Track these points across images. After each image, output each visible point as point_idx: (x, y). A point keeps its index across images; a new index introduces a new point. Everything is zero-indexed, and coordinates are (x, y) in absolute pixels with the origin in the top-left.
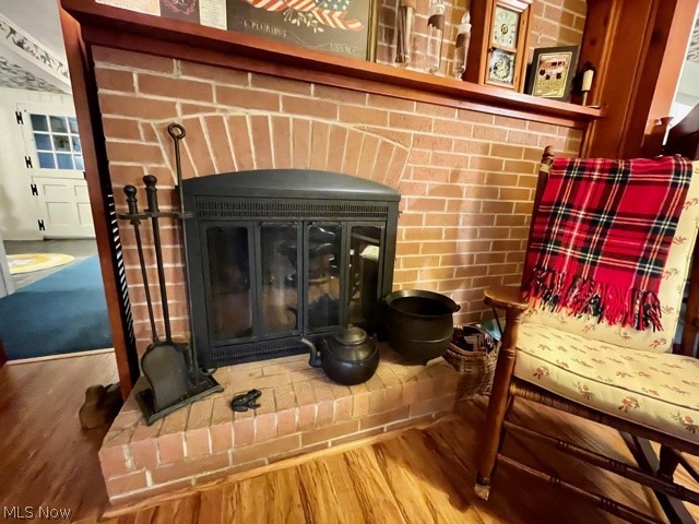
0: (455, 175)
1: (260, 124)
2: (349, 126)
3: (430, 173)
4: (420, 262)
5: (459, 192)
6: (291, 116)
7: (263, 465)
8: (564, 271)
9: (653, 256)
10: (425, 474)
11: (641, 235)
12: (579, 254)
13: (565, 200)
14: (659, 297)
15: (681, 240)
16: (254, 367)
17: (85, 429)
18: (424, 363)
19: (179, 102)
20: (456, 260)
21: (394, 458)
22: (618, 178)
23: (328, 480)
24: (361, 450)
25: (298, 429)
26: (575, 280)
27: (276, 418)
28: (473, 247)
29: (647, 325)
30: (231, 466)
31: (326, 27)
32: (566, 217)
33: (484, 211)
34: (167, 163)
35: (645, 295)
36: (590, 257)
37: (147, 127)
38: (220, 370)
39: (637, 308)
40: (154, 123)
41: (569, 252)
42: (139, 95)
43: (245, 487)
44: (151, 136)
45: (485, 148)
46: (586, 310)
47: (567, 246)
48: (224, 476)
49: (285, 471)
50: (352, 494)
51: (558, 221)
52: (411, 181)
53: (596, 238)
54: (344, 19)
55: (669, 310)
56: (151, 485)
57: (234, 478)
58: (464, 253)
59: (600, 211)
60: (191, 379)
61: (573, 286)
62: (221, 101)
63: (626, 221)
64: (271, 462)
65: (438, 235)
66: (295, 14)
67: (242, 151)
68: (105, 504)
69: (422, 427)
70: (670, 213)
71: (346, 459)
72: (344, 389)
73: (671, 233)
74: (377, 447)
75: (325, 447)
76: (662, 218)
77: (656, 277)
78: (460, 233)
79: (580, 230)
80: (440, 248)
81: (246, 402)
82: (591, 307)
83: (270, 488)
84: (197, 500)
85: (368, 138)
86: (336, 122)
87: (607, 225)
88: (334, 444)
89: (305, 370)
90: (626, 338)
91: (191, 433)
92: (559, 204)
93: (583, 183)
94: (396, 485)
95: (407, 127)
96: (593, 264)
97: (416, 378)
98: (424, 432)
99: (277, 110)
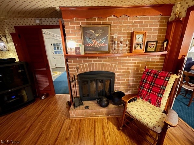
0: (128, 69)
1: (89, 65)
2: (105, 63)
3: (122, 69)
4: (120, 85)
5: (129, 72)
6: (94, 63)
7: (89, 117)
8: (144, 93)
9: (161, 93)
10: (114, 124)
11: (159, 89)
12: (147, 90)
13: (145, 79)
14: (161, 101)
15: (167, 91)
16: (89, 102)
17: (66, 107)
18: (118, 105)
19: (78, 63)
20: (129, 85)
21: (110, 120)
22: (156, 76)
23: (98, 121)
24: (105, 118)
25: (94, 113)
26: (146, 95)
27: (91, 111)
28: (133, 82)
29: (158, 106)
30: (85, 116)
31: (101, 46)
32: (145, 82)
33: (136, 75)
34: (76, 72)
35: (159, 100)
36: (149, 91)
37: (74, 67)
38: (84, 102)
39: (157, 103)
40: (75, 67)
41: (146, 89)
42: (73, 63)
43: (87, 119)
44: (74, 69)
45: (135, 63)
46: (148, 101)
47: (145, 88)
48: (84, 117)
49: (92, 119)
50: (101, 124)
51: (144, 83)
52: (118, 71)
53: (151, 87)
54: (103, 44)
55: (163, 104)
56: (75, 117)
57: (85, 118)
58: (131, 84)
59: (152, 82)
60: (80, 103)
61: (146, 96)
62: (83, 62)
63: (156, 85)
64: (91, 117)
65: (124, 80)
66: (95, 46)
67: (87, 69)
68: (70, 118)
69: (117, 117)
70: (164, 85)
71: (102, 119)
72: (102, 108)
73: (164, 89)
74: (107, 118)
75: (99, 116)
76: (163, 86)
77: (161, 98)
78: (130, 80)
79: (148, 85)
80: (125, 83)
81: (87, 107)
82: (149, 101)
83: (90, 120)
84: (80, 120)
85: (108, 64)
86: (102, 62)
87: (153, 85)
88: (100, 116)
89: (96, 104)
90: (155, 108)
91: (80, 111)
92: (144, 80)
93: (149, 76)
94: (109, 124)
95: (116, 61)
96: (150, 92)
97: (115, 108)
98: (117, 118)
99: (92, 62)
